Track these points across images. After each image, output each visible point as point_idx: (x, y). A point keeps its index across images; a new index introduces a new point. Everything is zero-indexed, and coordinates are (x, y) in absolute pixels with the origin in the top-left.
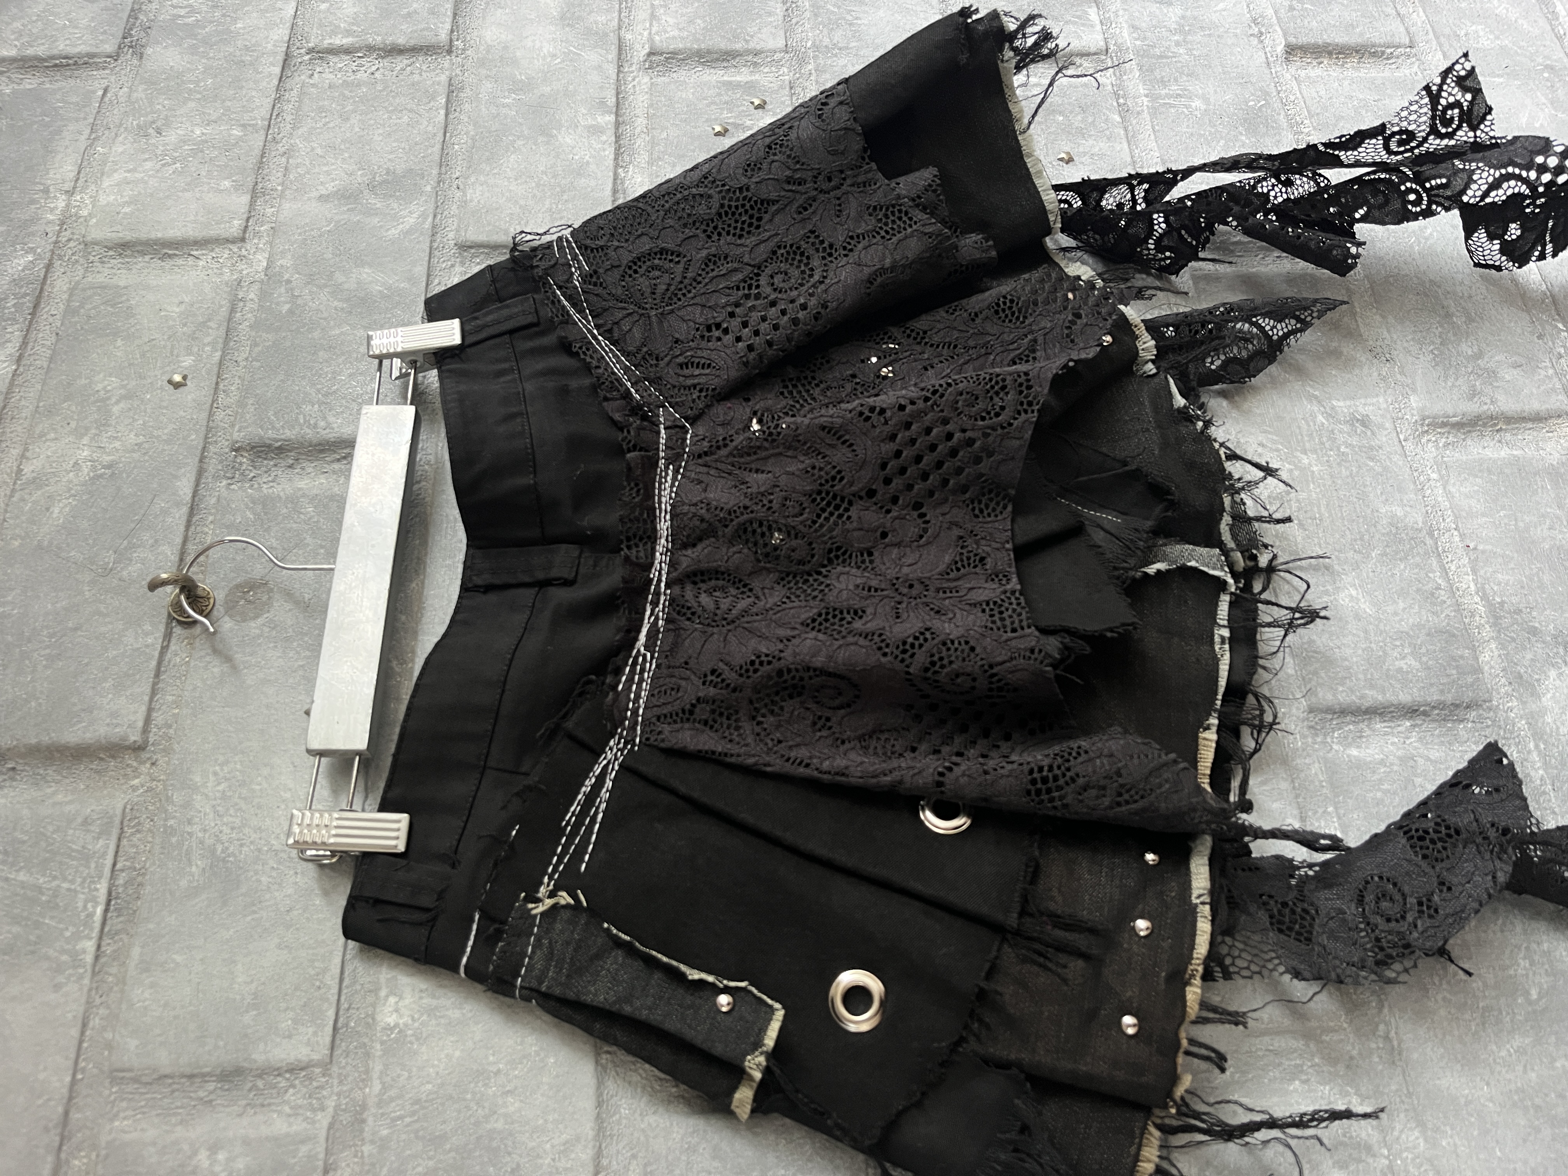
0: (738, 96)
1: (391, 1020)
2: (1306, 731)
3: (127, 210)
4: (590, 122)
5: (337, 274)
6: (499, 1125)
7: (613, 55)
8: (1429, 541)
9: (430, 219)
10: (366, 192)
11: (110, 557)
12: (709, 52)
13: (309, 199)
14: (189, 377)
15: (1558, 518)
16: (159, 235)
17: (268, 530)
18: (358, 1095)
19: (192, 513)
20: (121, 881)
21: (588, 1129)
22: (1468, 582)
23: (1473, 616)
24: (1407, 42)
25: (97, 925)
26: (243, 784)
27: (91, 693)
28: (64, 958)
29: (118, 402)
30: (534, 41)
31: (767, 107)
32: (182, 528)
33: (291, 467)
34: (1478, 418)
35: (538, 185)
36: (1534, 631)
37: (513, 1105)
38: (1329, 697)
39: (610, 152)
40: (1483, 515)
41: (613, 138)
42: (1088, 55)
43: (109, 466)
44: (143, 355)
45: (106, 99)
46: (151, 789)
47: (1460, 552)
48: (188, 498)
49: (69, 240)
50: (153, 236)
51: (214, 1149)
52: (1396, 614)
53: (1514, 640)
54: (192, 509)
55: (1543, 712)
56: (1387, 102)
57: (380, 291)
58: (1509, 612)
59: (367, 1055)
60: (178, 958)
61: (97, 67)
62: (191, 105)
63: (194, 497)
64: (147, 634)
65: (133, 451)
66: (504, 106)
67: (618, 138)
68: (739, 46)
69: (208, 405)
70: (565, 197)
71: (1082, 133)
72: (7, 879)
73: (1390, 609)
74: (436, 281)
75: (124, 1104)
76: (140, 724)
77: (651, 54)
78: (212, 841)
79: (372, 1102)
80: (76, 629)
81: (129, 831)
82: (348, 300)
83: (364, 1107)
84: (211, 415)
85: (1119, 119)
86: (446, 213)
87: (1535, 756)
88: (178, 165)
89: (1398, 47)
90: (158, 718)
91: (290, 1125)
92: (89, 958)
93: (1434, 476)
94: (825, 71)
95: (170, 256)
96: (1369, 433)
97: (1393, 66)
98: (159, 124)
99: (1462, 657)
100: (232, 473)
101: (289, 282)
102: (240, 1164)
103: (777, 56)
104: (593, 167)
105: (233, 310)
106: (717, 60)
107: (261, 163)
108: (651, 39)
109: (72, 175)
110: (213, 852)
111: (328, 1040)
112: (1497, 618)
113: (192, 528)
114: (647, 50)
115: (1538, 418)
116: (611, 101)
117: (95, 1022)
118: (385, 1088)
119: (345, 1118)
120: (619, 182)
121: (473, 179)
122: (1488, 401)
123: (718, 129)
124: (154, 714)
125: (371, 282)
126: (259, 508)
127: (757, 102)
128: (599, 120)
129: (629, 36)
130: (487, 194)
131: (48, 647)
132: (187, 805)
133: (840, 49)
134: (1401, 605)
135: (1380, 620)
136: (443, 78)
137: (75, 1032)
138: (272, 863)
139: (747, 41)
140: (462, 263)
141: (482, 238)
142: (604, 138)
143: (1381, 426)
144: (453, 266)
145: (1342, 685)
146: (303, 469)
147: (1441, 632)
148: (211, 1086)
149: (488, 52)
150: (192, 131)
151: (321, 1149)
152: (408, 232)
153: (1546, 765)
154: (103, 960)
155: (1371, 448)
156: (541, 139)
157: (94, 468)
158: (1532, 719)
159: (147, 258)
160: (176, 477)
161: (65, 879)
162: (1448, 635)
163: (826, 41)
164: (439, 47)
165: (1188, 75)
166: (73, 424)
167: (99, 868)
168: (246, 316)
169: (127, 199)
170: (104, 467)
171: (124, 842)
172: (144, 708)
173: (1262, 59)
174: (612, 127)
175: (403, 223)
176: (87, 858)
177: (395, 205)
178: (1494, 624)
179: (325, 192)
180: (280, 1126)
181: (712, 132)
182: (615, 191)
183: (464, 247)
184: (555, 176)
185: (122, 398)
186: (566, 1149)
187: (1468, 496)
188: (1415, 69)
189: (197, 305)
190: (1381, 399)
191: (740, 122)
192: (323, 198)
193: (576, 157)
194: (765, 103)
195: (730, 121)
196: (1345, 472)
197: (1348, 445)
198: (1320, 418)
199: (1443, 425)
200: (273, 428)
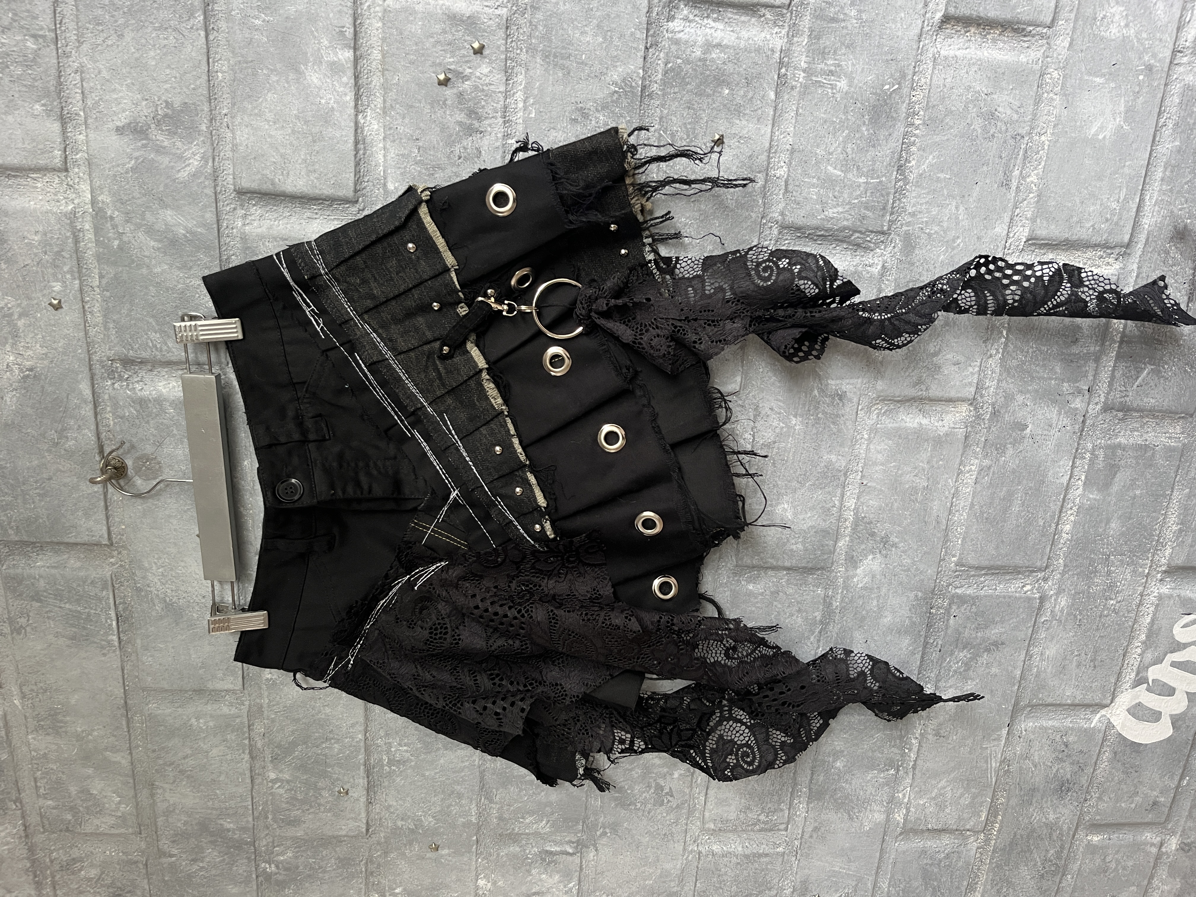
0: (461, 33)
1: (269, 676)
2: (731, 575)
4: (332, 58)
5: (148, 215)
6: (323, 716)
8: (843, 478)
9: (210, 164)
10: (153, 126)
11: (53, 435)
13: (109, 130)
14: (63, 300)
15: (924, 470)
17: (148, 422)
18: (258, 701)
19: (95, 407)
20: (121, 610)
21: (362, 720)
22: (851, 503)
23: (845, 523)
24: (1048, 20)
25: (115, 629)
26: (172, 570)
27: (72, 517)
28: (103, 643)
29: (19, 318)
31: (486, 52)
32: (93, 417)
34: (914, 398)
35: (293, 132)
36: (873, 534)
37: (328, 710)
38: (749, 561)
39: (350, 97)
40: (882, 464)
41: (352, 81)
42: (772, 6)
43: (31, 370)
44: (24, 278)
46: (121, 566)
47: (857, 486)
48: (90, 398)
51: (198, 718)
52: (804, 519)
53: (860, 537)
54: (95, 404)
55: (855, 575)
57: (184, 235)
58: (865, 523)
59: (260, 688)
60: (161, 645)
63: (93, 396)
65: (43, 359)
66: (256, 29)
67: (356, 77)
69: (82, 326)
70: (316, 148)
71: (738, 111)
72: (60, 607)
73: (801, 517)
75: (151, 699)
76: (106, 536)
78: (163, 596)
79: (265, 706)
80: (49, 479)
81: (117, 586)
82: (160, 241)
83: (262, 707)
84: (86, 334)
85: (772, 95)
86: (222, 154)
87: (839, 596)
89: (1038, 26)
90: (115, 531)
91: (230, 710)
92: (116, 644)
93: (866, 436)
95: (14, 176)
96: (841, 405)
97: (1026, 45)
99: (827, 545)
100: (111, 374)
101: (112, 218)
102: (211, 724)
104: (337, 114)
105: (76, 241)
107: (60, 82)
110: (165, 601)
111: (241, 683)
112: (856, 525)
113: (99, 417)
115: (950, 400)
116: (349, 32)
117: (128, 667)
118: (270, 701)
119: (255, 709)
120: (359, 131)
121: (239, 118)
122: (924, 389)
123: (442, 77)
124: (112, 529)
125: (174, 225)
126: (138, 407)
127: (476, 45)
128: (340, 57)
130: (252, 138)
131: (36, 489)
132: (144, 578)
134: (809, 515)
137: (120, 673)
138: (197, 608)
140: (242, 206)
141: (254, 186)
142: (345, 79)
143: (850, 400)
144: (235, 209)
145: (758, 555)
146: (159, 372)
147: (823, 531)
148: (190, 694)
151: (246, 720)
152: (194, 175)
153: (842, 601)
154: (123, 643)
155: (837, 416)
156: (292, 76)
157: (21, 370)
158: (847, 578)
160: (78, 382)
161: (92, 609)
162: (825, 533)
165: (848, 47)
167: (108, 604)
168: (88, 246)
170: (28, 370)
171: (116, 591)
172: (105, 526)
173: (917, 31)
174: (350, 65)
175: (189, 165)
176: (100, 600)
177: (179, 144)
178: (853, 529)
179: (119, 124)
180: (225, 710)
181: (436, 81)
182: (356, 143)
183: (241, 193)
184: (306, 122)
185: (21, 315)
186: (353, 726)
187: (879, 452)
188: (1039, 54)
189: (49, 235)
190: (860, 381)
191: (460, 70)
192: (120, 130)
193: (323, 101)
194: (482, 47)
195: (452, 67)
196: (814, 431)
197: (824, 413)
198: (816, 392)
199: (890, 400)
200: (132, 349)
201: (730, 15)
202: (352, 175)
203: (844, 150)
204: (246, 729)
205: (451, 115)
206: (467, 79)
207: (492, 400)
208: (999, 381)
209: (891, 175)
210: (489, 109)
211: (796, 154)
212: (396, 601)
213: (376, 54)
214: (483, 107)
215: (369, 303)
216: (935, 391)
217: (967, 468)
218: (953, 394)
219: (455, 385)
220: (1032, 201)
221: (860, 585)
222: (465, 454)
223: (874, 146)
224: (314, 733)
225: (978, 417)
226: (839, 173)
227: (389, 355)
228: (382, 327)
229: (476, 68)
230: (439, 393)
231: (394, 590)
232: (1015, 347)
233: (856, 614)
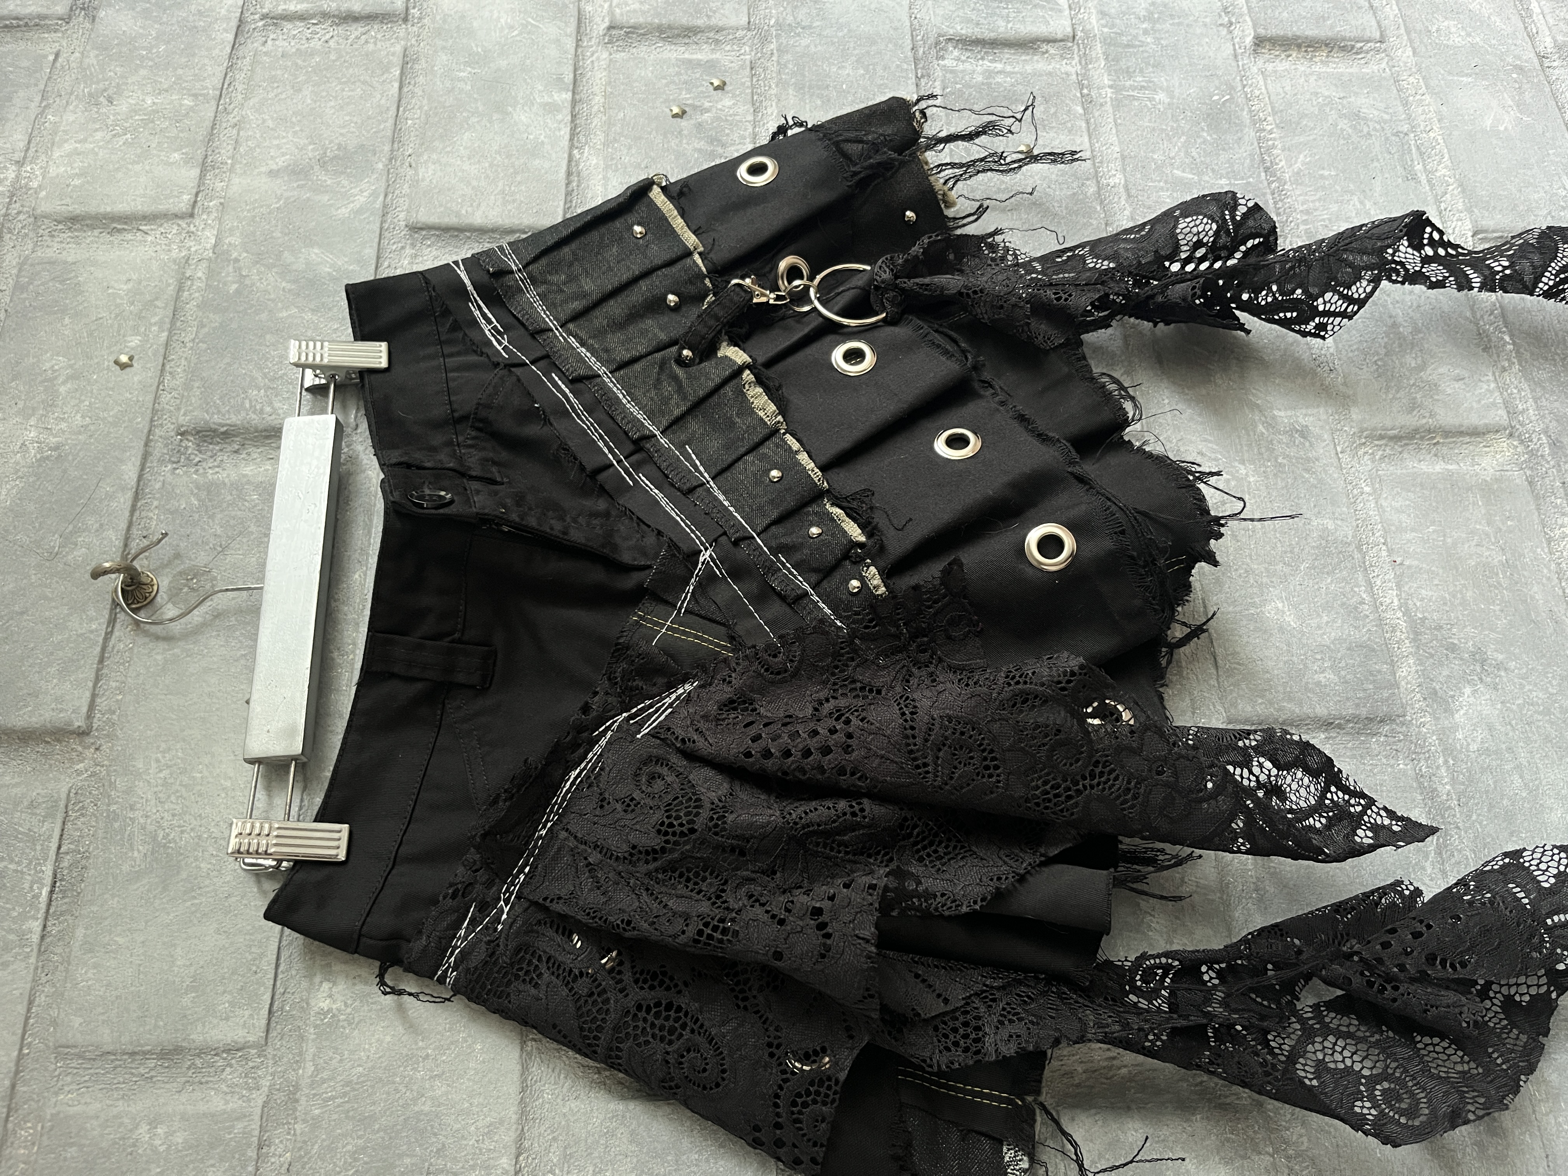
0: (698, 75)
1: (325, 1005)
3: (77, 182)
4: (547, 99)
5: (286, 254)
6: (427, 1108)
7: (572, 29)
8: (1357, 555)
9: (381, 198)
10: (317, 168)
11: (55, 541)
12: (670, 27)
13: (259, 174)
14: (136, 357)
15: (1487, 535)
16: (109, 209)
17: (212, 517)
18: (292, 1075)
19: (136, 497)
20: (65, 864)
21: (511, 1112)
22: (1391, 597)
23: (1394, 631)
24: (1377, 35)
25: (43, 906)
26: (184, 771)
27: (36, 677)
28: (11, 937)
29: (64, 383)
30: (491, 11)
31: (727, 88)
32: (127, 514)
33: (236, 452)
34: (1416, 431)
35: (491, 165)
36: (1452, 648)
38: (1249, 708)
39: (565, 132)
40: (1413, 530)
41: (569, 118)
42: (1055, 41)
43: (56, 448)
44: (90, 334)
45: (58, 65)
46: (94, 774)
47: (1387, 567)
48: (133, 483)
49: (19, 213)
50: (102, 210)
51: (153, 1125)
52: (1319, 627)
53: (1432, 656)
54: (137, 493)
55: (1455, 728)
56: (1352, 99)
57: (329, 273)
58: (1430, 629)
59: (302, 1038)
60: (120, 940)
61: (49, 29)
62: (143, 72)
63: (139, 481)
64: (91, 620)
65: (80, 433)
66: (460, 80)
67: (574, 117)
68: (700, 22)
69: (154, 387)
70: (519, 178)
71: (1043, 125)
73: (1314, 623)
74: (386, 264)
75: (69, 1079)
76: (84, 710)
77: (611, 28)
78: (153, 828)
79: (303, 1083)
80: (22, 613)
81: (73, 815)
82: (295, 281)
83: (297, 1087)
85: (1080, 110)
86: (397, 192)
87: (1443, 771)
88: (128, 136)
89: (1368, 41)
90: (102, 703)
91: (227, 1102)
92: (35, 938)
93: (1367, 489)
94: (787, 52)
95: (119, 231)
96: (1307, 444)
97: (1363, 61)
98: (110, 92)
99: (1379, 672)
100: (178, 457)
101: (236, 260)
102: (180, 1139)
103: (740, 33)
104: (548, 147)
105: (180, 289)
106: (679, 35)
107: (212, 134)
108: (611, 12)
109: (22, 145)
110: (155, 838)
111: (264, 1022)
112: (1416, 634)
113: (137, 514)
114: (607, 24)
115: (1476, 433)
116: (569, 78)
117: (41, 999)
118: (317, 1070)
119: (280, 1097)
120: (573, 164)
121: (425, 157)
122: (1427, 415)
123: (676, 110)
124: (98, 700)
125: (320, 264)
126: (203, 494)
127: (716, 83)
128: (556, 97)
129: (589, 8)
130: (439, 174)
132: (129, 791)
133: (803, 28)
134: (1325, 619)
135: (1303, 633)
136: (398, 48)
137: (21, 1009)
138: (211, 850)
139: (709, 17)
140: (413, 245)
141: (433, 220)
142: (560, 117)
143: (1320, 438)
144: (403, 248)
145: (1262, 697)
146: (249, 454)
147: (1361, 646)
148: (151, 1063)
149: (445, 21)
150: (143, 100)
151: (255, 1126)
152: (359, 211)
153: (1454, 781)
154: (48, 939)
155: (1308, 460)
156: (495, 116)
157: (40, 450)
158: (1444, 734)
159: (96, 232)
160: (122, 461)
161: (11, 861)
162: (1368, 650)
163: (790, 19)
164: (395, 15)
165: (1153, 66)
166: (21, 404)
167: (45, 851)
168: (194, 295)
169: (77, 171)
170: (50, 449)
171: (69, 825)
172: (88, 694)
173: (1230, 51)
174: (568, 105)
175: (353, 202)
176: (32, 839)
177: (345, 183)
178: (1414, 640)
179: (275, 167)
180: (217, 1103)
181: (670, 114)
182: (569, 174)
183: (415, 229)
184: (509, 156)
185: (69, 378)
186: (490, 1131)
187: (1399, 511)
188: (1384, 65)
189: (144, 283)
190: (1322, 410)
191: (699, 104)
192: (273, 174)
193: (531, 137)
194: (724, 83)
195: (689, 102)
196: (1280, 484)
197: (1285, 456)
198: (1261, 428)
199: (1381, 437)
200: (219, 412)
201: (1007, 56)
202: (562, 203)
203: (1187, 154)
204: (252, 1153)
205: (688, 144)
206: (708, 110)
207: (761, 414)
208: (1536, 400)
209: (1259, 175)
210: (735, 136)
211: (1127, 161)
212: (602, 769)
213: (598, 100)
214: (728, 135)
215: (576, 305)
216: (1446, 418)
217: (1557, 532)
218: (1474, 420)
219: (701, 393)
220: (1455, 192)
221: (1474, 747)
222: (721, 497)
223: (1224, 150)
224: (401, 1156)
225: (1532, 453)
226: (1191, 176)
227: (602, 370)
228: (594, 337)
229: (717, 102)
230: (677, 412)
231: (598, 750)
232: (1532, 354)
233: (1491, 807)
